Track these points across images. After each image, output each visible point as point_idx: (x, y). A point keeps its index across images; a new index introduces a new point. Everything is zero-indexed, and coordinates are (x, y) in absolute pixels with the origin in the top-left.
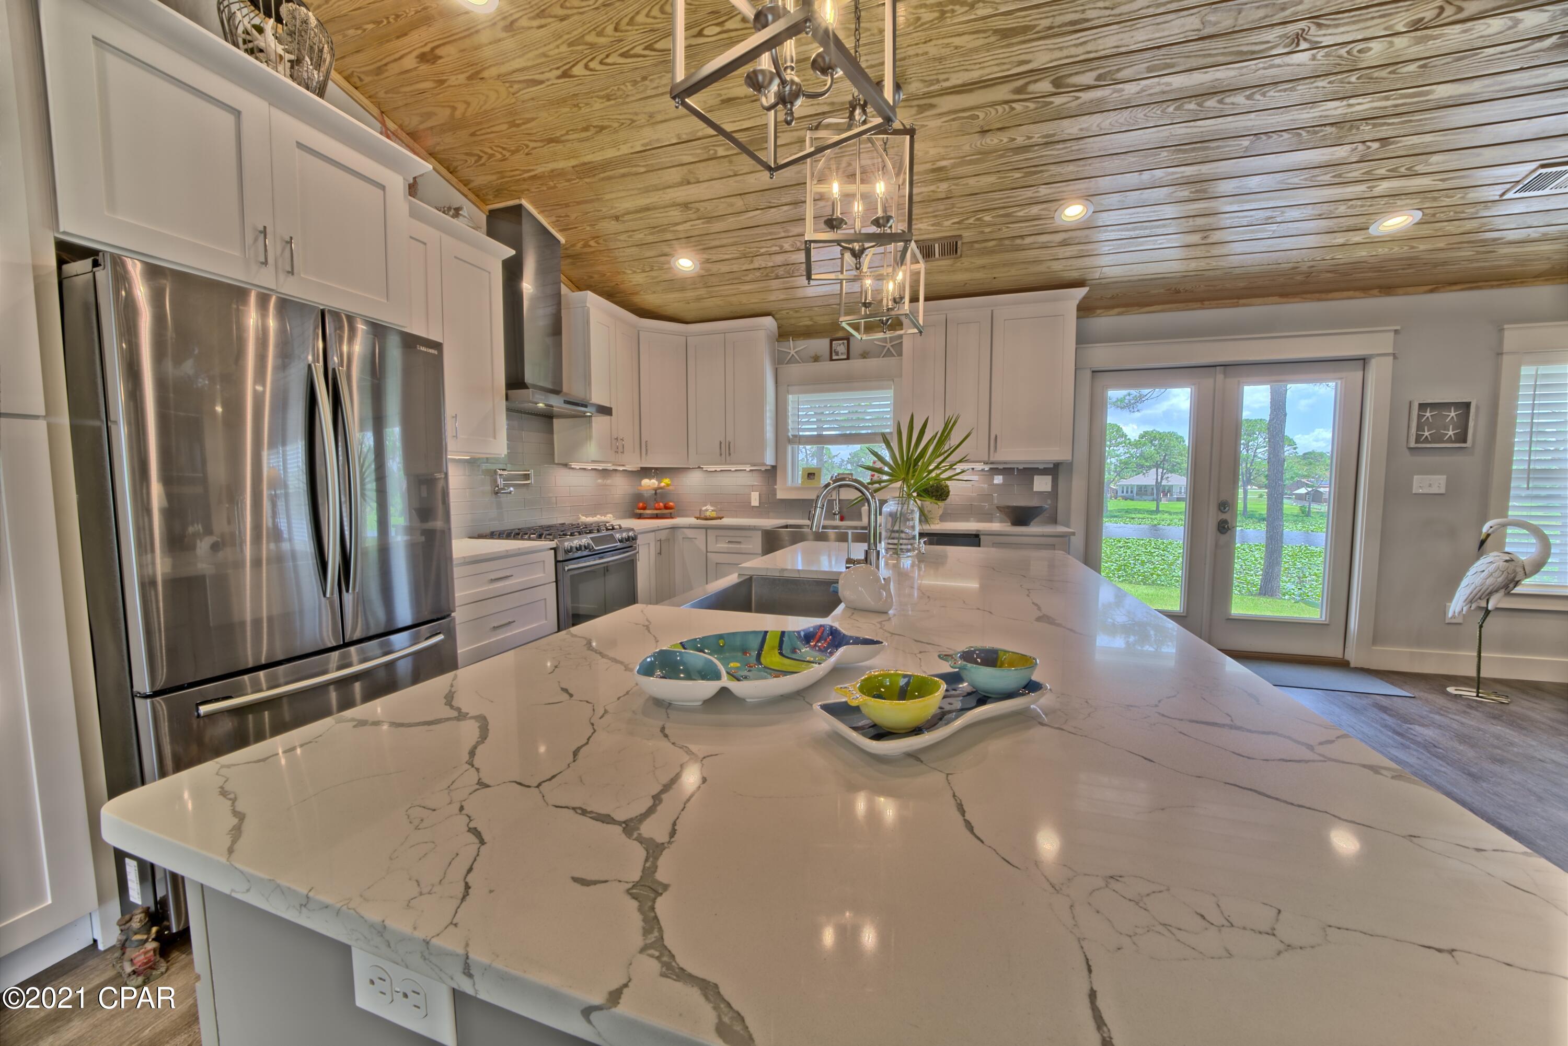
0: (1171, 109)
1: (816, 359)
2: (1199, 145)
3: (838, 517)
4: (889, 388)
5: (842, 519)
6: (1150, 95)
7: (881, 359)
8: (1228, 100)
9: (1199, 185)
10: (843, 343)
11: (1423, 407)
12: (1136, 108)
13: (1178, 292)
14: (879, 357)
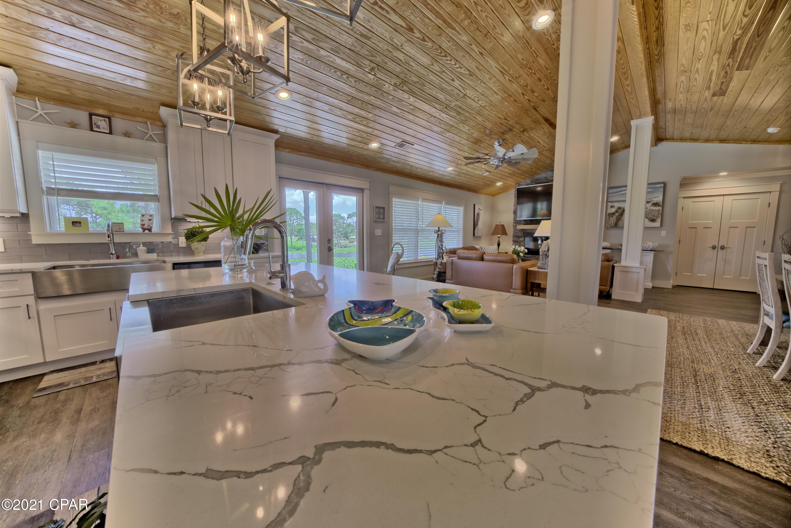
0: (332, 71)
1: (73, 125)
2: (336, 91)
3: (115, 256)
4: (153, 163)
5: (118, 258)
6: (328, 60)
7: (144, 141)
8: (349, 79)
9: (331, 107)
10: (104, 120)
11: (376, 207)
12: (322, 63)
13: (312, 149)
14: (143, 139)
